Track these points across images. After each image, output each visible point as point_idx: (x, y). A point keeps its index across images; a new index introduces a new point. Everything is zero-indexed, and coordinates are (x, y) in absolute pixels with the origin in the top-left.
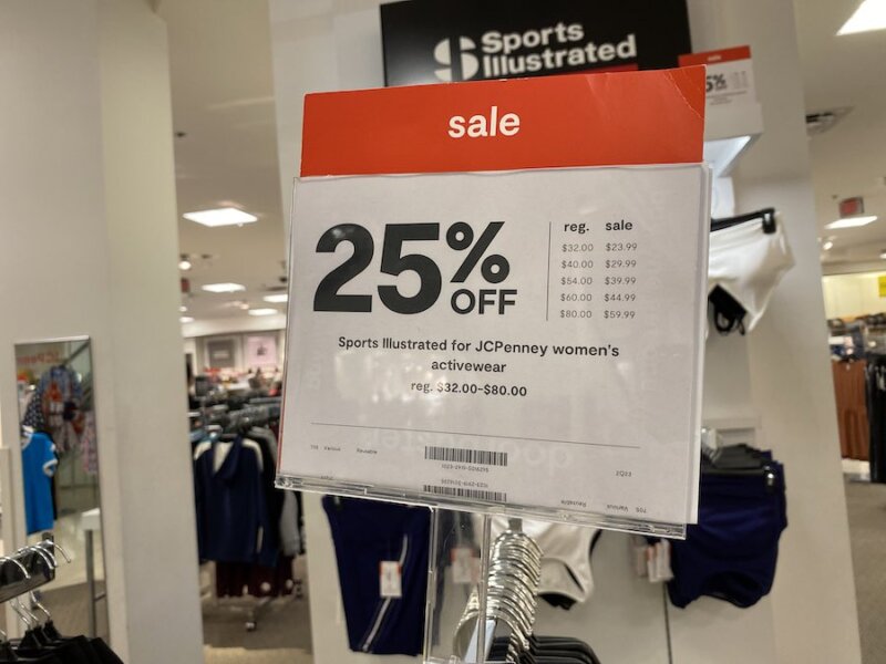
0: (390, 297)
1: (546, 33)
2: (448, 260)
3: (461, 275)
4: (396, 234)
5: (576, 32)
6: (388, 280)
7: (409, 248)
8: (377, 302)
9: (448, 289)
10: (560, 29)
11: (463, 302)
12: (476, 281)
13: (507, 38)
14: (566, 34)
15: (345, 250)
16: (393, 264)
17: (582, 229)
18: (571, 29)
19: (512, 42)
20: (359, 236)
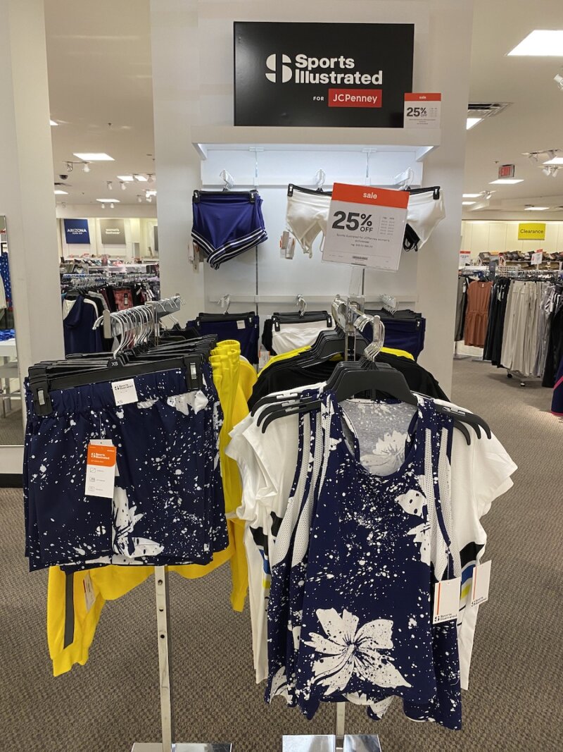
0: (348, 227)
1: (333, 60)
2: (361, 221)
3: (363, 224)
4: (351, 214)
5: (351, 63)
6: (348, 223)
7: (353, 218)
8: (345, 227)
9: (360, 226)
10: (342, 59)
11: (363, 229)
12: (365, 225)
13: (310, 60)
14: (345, 63)
15: (340, 216)
16: (349, 220)
17: (385, 218)
18: (347, 61)
19: (313, 63)
20: (343, 214)
